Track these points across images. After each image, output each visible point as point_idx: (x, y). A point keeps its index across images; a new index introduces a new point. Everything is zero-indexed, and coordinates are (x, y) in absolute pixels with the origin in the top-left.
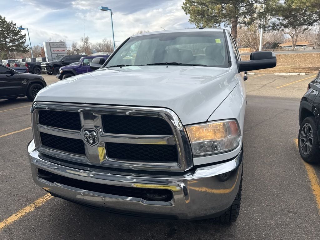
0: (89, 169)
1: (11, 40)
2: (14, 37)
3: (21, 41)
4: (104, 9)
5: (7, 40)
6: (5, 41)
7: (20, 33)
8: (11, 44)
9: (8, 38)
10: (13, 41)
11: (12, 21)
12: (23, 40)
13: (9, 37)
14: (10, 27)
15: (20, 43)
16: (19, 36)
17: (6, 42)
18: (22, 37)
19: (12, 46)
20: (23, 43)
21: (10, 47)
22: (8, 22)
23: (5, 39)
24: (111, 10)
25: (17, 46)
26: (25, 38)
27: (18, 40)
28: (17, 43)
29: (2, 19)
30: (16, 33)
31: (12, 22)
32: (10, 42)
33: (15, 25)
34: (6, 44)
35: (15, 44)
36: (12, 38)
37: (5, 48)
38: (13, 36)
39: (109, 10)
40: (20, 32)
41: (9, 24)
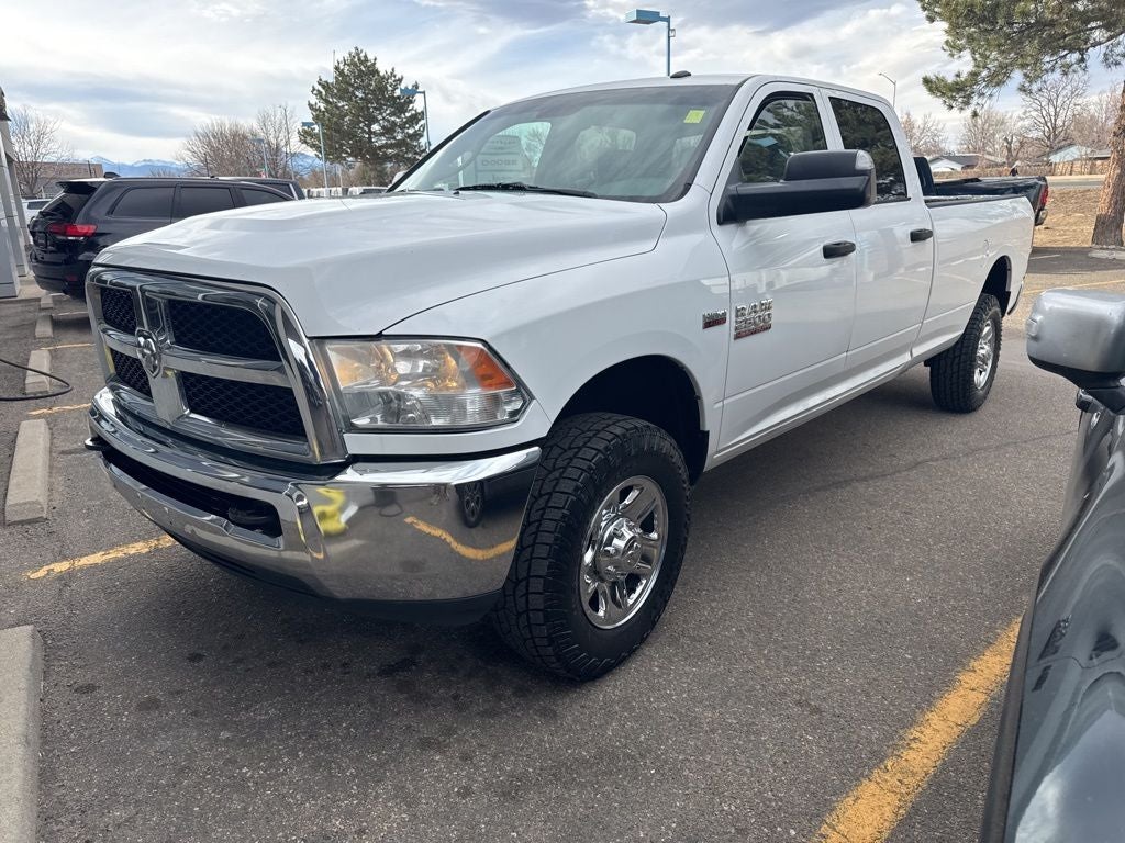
0: (170, 441)
1: (383, 127)
2: (393, 119)
3: (411, 131)
4: (645, 18)
5: (375, 127)
6: (370, 130)
7: (411, 107)
8: (383, 140)
9: (378, 121)
10: (388, 131)
11: (393, 70)
12: (417, 128)
13: (380, 117)
14: (386, 88)
15: (409, 136)
16: (408, 115)
17: (370, 132)
18: (416, 118)
19: (386, 146)
20: (417, 135)
21: (380, 148)
22: (381, 74)
23: (369, 126)
24: (667, 20)
25: (399, 144)
26: (422, 122)
27: (403, 127)
28: (399, 137)
29: (369, 64)
30: (401, 105)
31: (393, 74)
32: (382, 134)
33: (400, 80)
34: (370, 138)
35: (394, 138)
36: (388, 121)
37: (368, 152)
38: (392, 114)
39: (663, 19)
40: (411, 102)
41: (383, 78)
